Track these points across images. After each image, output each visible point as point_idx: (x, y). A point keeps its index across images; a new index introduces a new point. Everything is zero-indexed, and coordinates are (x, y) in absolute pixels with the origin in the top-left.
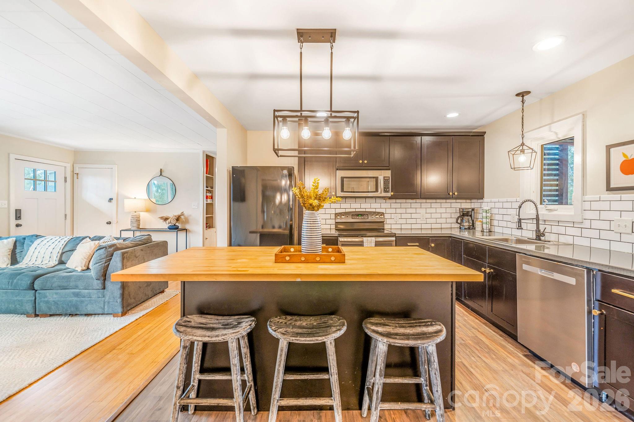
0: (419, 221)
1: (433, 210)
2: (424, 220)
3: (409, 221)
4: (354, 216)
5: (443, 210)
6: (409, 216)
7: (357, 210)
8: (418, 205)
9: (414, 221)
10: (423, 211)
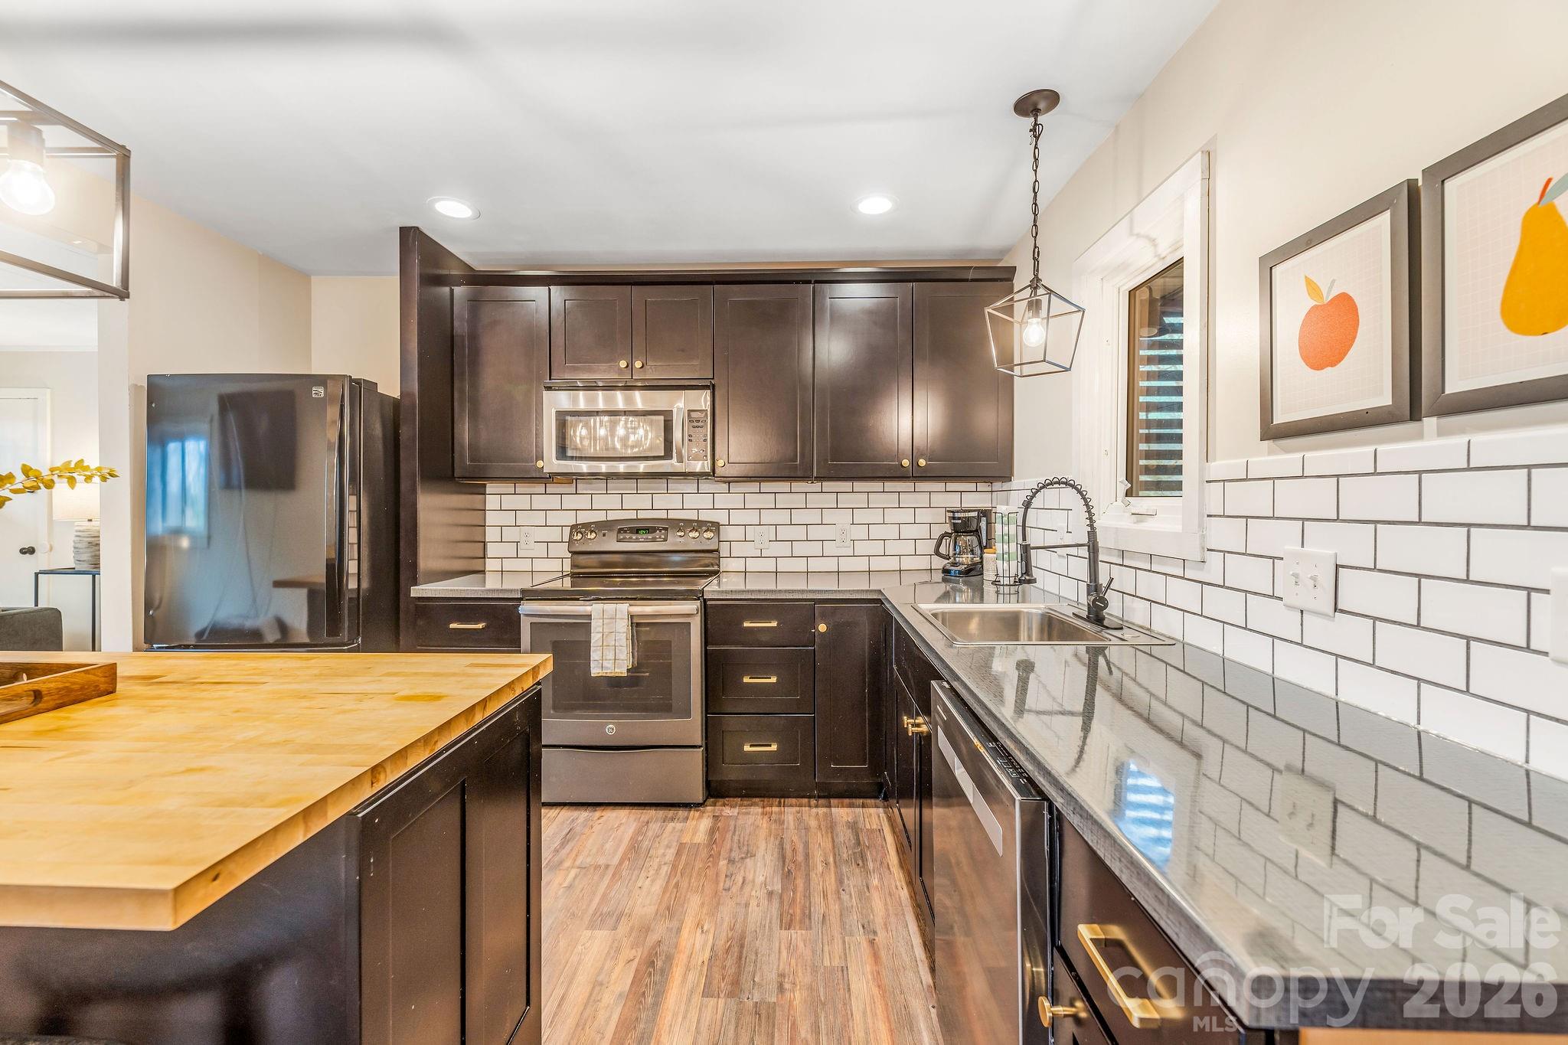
0: (830, 549)
1: (875, 516)
2: (845, 544)
3: (800, 549)
4: (625, 532)
5: (906, 516)
6: (799, 533)
7: (642, 515)
8: (829, 500)
9: (815, 549)
10: (842, 518)
